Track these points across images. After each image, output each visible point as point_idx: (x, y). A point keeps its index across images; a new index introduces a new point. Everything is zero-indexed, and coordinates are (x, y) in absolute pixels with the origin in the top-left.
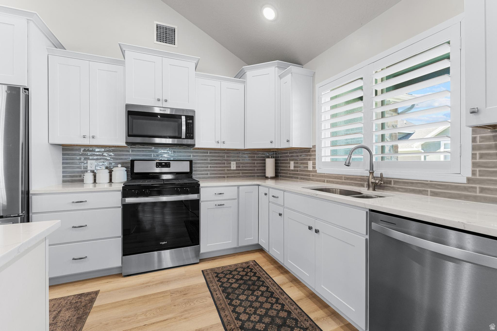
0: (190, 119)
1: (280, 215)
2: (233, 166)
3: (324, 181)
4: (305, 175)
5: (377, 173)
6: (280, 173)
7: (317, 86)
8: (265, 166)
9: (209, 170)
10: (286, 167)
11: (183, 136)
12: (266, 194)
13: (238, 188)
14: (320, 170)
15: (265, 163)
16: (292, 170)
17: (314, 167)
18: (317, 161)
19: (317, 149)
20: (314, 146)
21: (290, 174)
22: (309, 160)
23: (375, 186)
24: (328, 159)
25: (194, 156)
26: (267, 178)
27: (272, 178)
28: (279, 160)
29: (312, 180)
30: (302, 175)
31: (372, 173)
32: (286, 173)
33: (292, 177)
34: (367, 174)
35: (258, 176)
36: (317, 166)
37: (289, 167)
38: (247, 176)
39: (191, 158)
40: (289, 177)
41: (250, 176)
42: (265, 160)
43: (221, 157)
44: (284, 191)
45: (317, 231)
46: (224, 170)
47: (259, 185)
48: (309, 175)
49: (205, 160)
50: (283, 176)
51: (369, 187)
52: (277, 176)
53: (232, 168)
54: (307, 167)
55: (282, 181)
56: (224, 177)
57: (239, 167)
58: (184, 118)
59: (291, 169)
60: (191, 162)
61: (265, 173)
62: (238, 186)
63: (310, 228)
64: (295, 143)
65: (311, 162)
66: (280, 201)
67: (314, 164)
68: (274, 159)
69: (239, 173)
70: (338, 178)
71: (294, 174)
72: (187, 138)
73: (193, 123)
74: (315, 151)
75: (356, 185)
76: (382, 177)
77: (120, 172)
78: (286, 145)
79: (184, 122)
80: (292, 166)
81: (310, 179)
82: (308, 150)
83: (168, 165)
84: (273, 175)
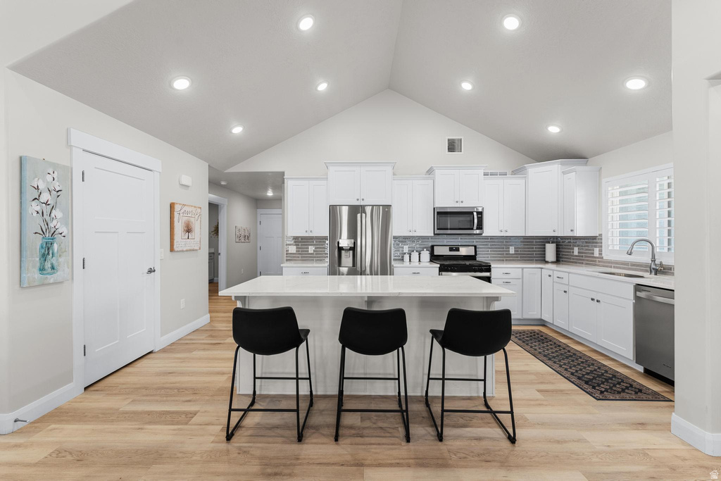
0: (480, 214)
1: (565, 292)
2: (512, 250)
3: (611, 267)
4: (591, 261)
5: (657, 262)
6: (561, 258)
7: (604, 180)
8: (545, 251)
9: (489, 254)
10: (570, 252)
11: (475, 227)
12: (550, 276)
13: (523, 270)
14: (606, 256)
15: (545, 248)
16: (576, 256)
17: (600, 254)
18: (603, 249)
19: (603, 237)
20: (601, 235)
21: (573, 259)
22: (596, 247)
23: (657, 272)
25: (477, 242)
26: (547, 262)
27: (552, 262)
28: (561, 245)
29: (598, 266)
30: (588, 260)
31: (654, 260)
32: (570, 258)
33: (576, 263)
34: (650, 261)
35: (536, 260)
36: (603, 252)
37: (573, 252)
38: (525, 260)
39: (475, 244)
40: (573, 262)
41: (528, 260)
42: (545, 245)
43: (500, 242)
44: (569, 273)
45: (598, 301)
46: (503, 254)
47: (542, 268)
48: (595, 261)
49: (486, 245)
50: (565, 261)
51: (651, 272)
52: (558, 261)
53: (511, 252)
54: (593, 254)
55: (564, 266)
56: (503, 260)
57: (518, 251)
58: (475, 214)
59: (575, 254)
60: (475, 247)
61: (545, 257)
62: (523, 268)
63: (592, 299)
64: (579, 232)
65: (598, 249)
66: (565, 281)
67: (600, 251)
68: (555, 244)
69: (517, 257)
70: (625, 264)
71: (577, 259)
72: (477, 229)
73: (482, 217)
74: (601, 239)
75: (642, 270)
76: (661, 264)
77: (426, 255)
78: (570, 234)
79: (475, 217)
80: (576, 251)
81: (595, 265)
82: (594, 238)
83: (457, 250)
84: (554, 259)
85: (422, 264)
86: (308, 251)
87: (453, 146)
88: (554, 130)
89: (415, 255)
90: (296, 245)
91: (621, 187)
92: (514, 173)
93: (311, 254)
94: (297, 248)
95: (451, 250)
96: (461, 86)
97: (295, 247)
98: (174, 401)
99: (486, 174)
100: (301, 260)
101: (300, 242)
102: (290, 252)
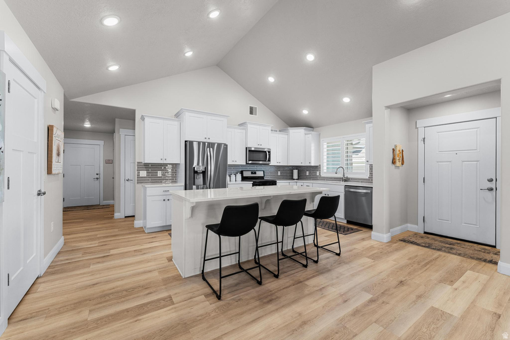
2: (279, 173)
4: (315, 178)
5: (346, 176)
6: (300, 177)
7: (321, 140)
9: (269, 175)
10: (304, 174)
12: (302, 186)
14: (323, 175)
20: (320, 165)
22: (318, 171)
24: (325, 171)
25: (266, 168)
26: (294, 179)
28: (301, 171)
30: (313, 178)
31: (344, 176)
32: (305, 177)
34: (342, 176)
35: (289, 178)
37: (306, 174)
40: (306, 179)
41: (286, 179)
44: (313, 183)
46: (275, 175)
47: (297, 182)
48: (317, 178)
49: (270, 170)
50: (303, 179)
54: (316, 174)
55: (302, 181)
58: (267, 152)
60: (264, 171)
61: (293, 177)
62: (289, 182)
64: (313, 164)
67: (320, 173)
68: (298, 170)
69: (281, 177)
71: (308, 177)
72: (267, 161)
73: (270, 154)
74: (320, 167)
76: (347, 178)
77: (239, 176)
78: (309, 165)
79: (268, 154)
80: (308, 173)
81: (318, 180)
82: (317, 167)
83: (255, 173)
84: (297, 178)
85: (237, 182)
86: (157, 175)
87: (252, 111)
88: (305, 112)
89: (233, 177)
90: (146, 170)
91: (328, 143)
92: (280, 131)
93: (160, 177)
94: (147, 173)
95: (252, 173)
96: (268, 79)
97: (146, 172)
98: (138, 297)
99: (272, 130)
100: (151, 182)
101: (150, 168)
102: (140, 176)
